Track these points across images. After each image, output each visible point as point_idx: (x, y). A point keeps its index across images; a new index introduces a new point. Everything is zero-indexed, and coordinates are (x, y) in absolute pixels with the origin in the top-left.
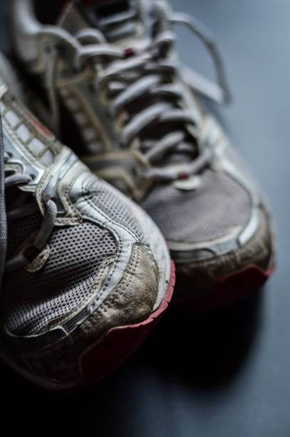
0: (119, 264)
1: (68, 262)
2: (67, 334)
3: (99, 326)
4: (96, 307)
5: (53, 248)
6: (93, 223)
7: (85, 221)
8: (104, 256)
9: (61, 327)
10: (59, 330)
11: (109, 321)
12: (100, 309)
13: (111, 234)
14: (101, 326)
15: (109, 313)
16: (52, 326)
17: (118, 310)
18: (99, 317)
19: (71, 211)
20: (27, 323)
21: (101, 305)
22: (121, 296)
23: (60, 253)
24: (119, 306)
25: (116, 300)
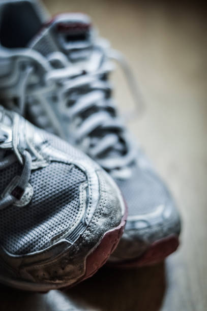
0: (92, 187)
1: (51, 194)
2: (72, 244)
3: (96, 233)
4: (89, 220)
5: (34, 186)
6: (59, 162)
7: (52, 161)
8: (78, 183)
9: (64, 240)
10: (63, 243)
11: (102, 227)
12: (93, 221)
13: (76, 167)
14: (98, 233)
15: (101, 222)
16: (55, 241)
17: (105, 219)
18: (95, 226)
19: (40, 157)
20: (28, 244)
21: (93, 217)
22: (104, 209)
23: (42, 188)
24: (105, 215)
25: (102, 212)
